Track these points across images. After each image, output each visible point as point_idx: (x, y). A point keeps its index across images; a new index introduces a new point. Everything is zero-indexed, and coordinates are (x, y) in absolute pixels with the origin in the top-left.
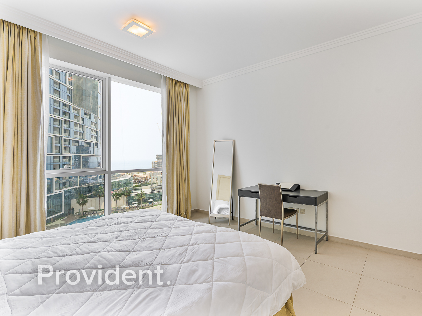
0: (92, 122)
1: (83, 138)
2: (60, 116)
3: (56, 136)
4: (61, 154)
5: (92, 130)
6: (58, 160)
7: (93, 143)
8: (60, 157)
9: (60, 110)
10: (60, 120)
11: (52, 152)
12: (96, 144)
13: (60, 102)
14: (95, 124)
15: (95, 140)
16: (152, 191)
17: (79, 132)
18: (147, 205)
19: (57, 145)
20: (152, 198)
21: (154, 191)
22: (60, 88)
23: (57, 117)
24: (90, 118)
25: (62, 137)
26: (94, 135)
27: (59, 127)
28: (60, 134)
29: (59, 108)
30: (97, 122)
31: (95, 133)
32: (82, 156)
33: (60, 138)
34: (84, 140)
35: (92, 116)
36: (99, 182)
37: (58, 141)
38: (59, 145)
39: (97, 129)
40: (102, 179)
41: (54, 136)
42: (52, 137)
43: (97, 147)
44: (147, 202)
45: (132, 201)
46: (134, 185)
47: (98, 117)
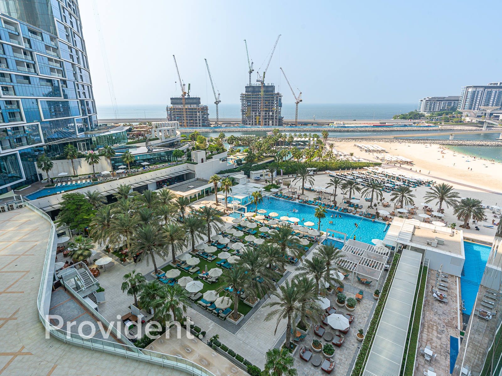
0: (47, 47)
1: (35, 72)
5: (50, 60)
7: (58, 81)
12: (64, 82)
14: (55, 50)
15: (61, 75)
16: (149, 150)
17: (26, 62)
18: (141, 169)
20: (148, 160)
21: (150, 150)
24: (43, 40)
26: (57, 68)
30: (57, 47)
31: (58, 65)
35: (46, 37)
36: (78, 137)
39: (60, 58)
40: (83, 133)
43: (67, 87)
44: (140, 166)
45: (120, 164)
46: (129, 141)
47: (58, 38)
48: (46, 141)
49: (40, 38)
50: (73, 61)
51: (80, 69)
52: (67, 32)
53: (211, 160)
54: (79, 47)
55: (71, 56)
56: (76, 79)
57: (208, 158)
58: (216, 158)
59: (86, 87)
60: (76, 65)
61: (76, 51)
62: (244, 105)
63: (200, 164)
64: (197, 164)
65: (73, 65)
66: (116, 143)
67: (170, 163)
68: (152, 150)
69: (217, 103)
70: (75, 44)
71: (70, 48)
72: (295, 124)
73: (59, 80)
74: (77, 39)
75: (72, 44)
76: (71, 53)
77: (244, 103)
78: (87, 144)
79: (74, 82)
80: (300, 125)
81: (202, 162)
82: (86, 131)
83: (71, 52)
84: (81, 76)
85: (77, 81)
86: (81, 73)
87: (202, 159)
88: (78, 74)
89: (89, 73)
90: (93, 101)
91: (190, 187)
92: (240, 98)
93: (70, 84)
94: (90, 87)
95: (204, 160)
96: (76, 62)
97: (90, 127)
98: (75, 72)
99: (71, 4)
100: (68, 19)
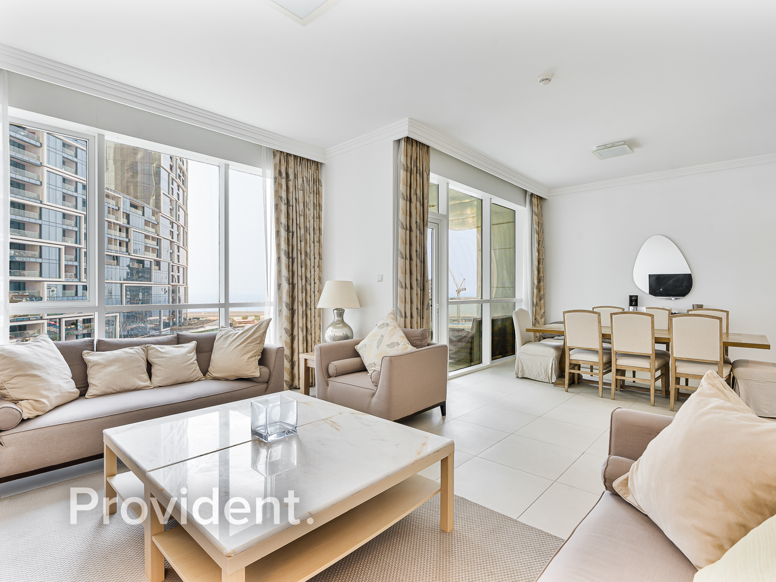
0: (147, 223)
1: (127, 251)
2: (76, 208)
3: (66, 247)
4: (80, 281)
5: (147, 237)
6: (74, 292)
7: (151, 262)
8: (77, 286)
9: (76, 198)
10: (76, 216)
11: (60, 278)
12: (158, 264)
13: (77, 182)
14: (155, 225)
15: (155, 255)
17: (119, 240)
19: (70, 263)
22: (76, 157)
23: (70, 210)
24: (143, 215)
25: (80, 248)
26: (153, 246)
27: (76, 229)
28: (76, 243)
29: (75, 194)
30: (158, 222)
31: (155, 243)
32: (125, 285)
33: (76, 250)
34: (129, 254)
35: (148, 212)
36: (162, 333)
37: (73, 257)
38: (76, 263)
39: (158, 235)
40: (169, 328)
41: (63, 248)
42: (60, 249)
43: (160, 269)
47: (160, 212)
49: (140, 213)
50: (172, 238)
51: (178, 247)
52: (171, 205)
54: (182, 222)
55: (172, 233)
56: (171, 260)
59: (181, 269)
60: (175, 243)
61: (178, 226)
65: (171, 242)
70: (178, 217)
71: (172, 223)
72: (456, 320)
73: (153, 260)
74: (181, 213)
75: (175, 219)
76: (172, 230)
79: (169, 264)
80: (464, 321)
82: (173, 326)
83: (172, 228)
84: (178, 256)
85: (173, 263)
86: (179, 252)
88: (176, 253)
89: (187, 252)
90: (186, 286)
93: (164, 266)
94: (185, 269)
96: (175, 240)
97: (178, 321)
98: (173, 251)
99: (181, 175)
100: (175, 191)
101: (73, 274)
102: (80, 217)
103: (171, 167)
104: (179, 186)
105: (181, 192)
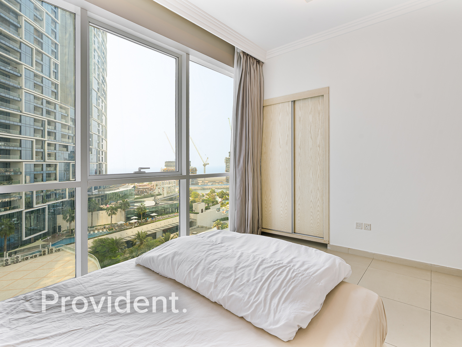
2: (42, 115)
3: (37, 140)
4: (44, 161)
6: (40, 168)
8: (42, 164)
9: (42, 108)
10: (42, 120)
11: (32, 159)
16: (156, 203)
17: (68, 135)
18: (150, 220)
19: (39, 150)
20: (155, 212)
23: (38, 117)
25: (45, 141)
27: (42, 128)
28: (42, 137)
29: (41, 106)
32: (71, 163)
33: (42, 142)
36: (94, 193)
37: (40, 146)
38: (42, 150)
40: (97, 190)
41: (34, 140)
42: (32, 141)
44: (149, 217)
45: (132, 215)
46: (136, 197)
48: (69, 198)
51: (102, 139)
52: (98, 113)
53: (208, 211)
55: (99, 130)
56: (98, 147)
57: (207, 209)
58: (213, 209)
60: (101, 137)
61: (102, 126)
62: (228, 167)
63: (200, 213)
64: (198, 213)
65: (98, 136)
66: (125, 198)
67: (174, 214)
68: (159, 203)
69: (205, 165)
70: (102, 121)
71: (99, 124)
75: (100, 122)
76: (98, 128)
77: (228, 165)
78: (102, 200)
81: (202, 212)
83: (99, 127)
84: (102, 145)
85: (99, 149)
87: (202, 210)
88: (101, 143)
91: (193, 233)
92: (225, 161)
95: (203, 210)
96: (100, 135)
98: (99, 142)
99: (104, 94)
100: (101, 104)
101: (40, 157)
102: (44, 121)
103: (98, 89)
104: (102, 101)
105: (103, 105)
